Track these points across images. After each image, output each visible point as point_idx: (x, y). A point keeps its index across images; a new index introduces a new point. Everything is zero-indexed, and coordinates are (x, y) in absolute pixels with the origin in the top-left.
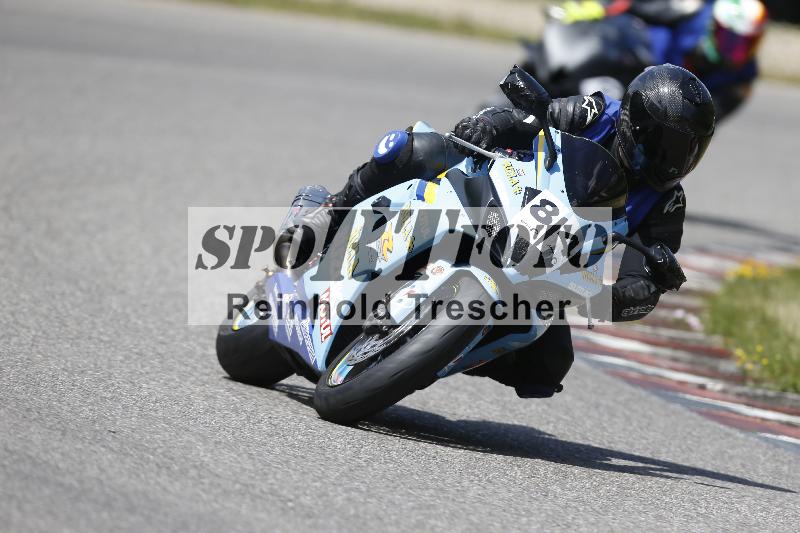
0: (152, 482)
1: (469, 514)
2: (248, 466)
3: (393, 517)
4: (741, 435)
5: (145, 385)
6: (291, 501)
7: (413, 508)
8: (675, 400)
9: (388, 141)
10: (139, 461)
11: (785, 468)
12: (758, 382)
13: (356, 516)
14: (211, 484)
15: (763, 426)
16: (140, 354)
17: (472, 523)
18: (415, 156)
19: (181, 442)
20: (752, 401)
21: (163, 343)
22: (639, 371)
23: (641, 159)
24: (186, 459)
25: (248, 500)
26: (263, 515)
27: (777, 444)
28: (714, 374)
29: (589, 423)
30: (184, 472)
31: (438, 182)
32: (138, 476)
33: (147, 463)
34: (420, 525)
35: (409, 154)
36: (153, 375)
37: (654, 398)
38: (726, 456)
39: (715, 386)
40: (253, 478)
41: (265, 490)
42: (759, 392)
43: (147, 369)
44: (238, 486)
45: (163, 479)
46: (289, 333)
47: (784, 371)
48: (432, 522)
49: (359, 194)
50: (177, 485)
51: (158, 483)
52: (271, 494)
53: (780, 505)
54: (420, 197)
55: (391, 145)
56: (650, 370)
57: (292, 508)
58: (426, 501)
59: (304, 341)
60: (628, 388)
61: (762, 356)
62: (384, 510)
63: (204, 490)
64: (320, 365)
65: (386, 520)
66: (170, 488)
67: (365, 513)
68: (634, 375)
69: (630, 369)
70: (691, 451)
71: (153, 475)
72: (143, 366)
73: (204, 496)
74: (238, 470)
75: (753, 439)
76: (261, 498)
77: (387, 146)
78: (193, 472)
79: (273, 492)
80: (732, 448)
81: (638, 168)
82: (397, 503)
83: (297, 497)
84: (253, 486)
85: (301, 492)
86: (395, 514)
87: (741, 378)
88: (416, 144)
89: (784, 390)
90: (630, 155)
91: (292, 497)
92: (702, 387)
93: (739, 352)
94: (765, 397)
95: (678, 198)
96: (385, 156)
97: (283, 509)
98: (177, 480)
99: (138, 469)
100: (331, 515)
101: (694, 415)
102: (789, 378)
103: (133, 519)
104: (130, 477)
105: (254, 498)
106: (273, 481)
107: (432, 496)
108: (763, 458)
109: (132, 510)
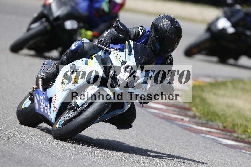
0: (10, 147)
1: (109, 159)
2: (41, 143)
3: (86, 159)
4: (194, 135)
5: (8, 117)
6: (54, 154)
7: (92, 157)
8: (174, 123)
9: (76, 44)
10: (7, 141)
11: (208, 145)
12: (200, 118)
13: (74, 159)
14: (29, 148)
15: (201, 132)
16: (7, 107)
17: (110, 161)
18: (84, 50)
19: (19, 135)
20: (198, 124)
21: (14, 104)
22: (162, 114)
23: (159, 47)
24: (21, 140)
25: (40, 154)
26: (45, 158)
27: (205, 138)
28: (186, 116)
29: (147, 131)
30: (20, 145)
31: (92, 59)
32: (6, 145)
33: (9, 142)
34: (94, 162)
35: (83, 48)
36: (11, 114)
37: (168, 123)
38: (190, 142)
39: (186, 119)
40: (42, 147)
41: (46, 150)
42: (200, 121)
43: (9, 112)
44: (37, 149)
45: (14, 147)
46: (42, 110)
47: (208, 115)
48: (98, 161)
49: (65, 63)
50: (18, 149)
51: (12, 148)
52: (47, 152)
53: (207, 157)
54: (86, 64)
55: (77, 46)
56: (166, 114)
57: (54, 156)
58: (96, 154)
59: (47, 112)
60: (159, 120)
61: (201, 110)
62: (83, 157)
63: (27, 150)
64: (53, 120)
65: (84, 160)
66: (16, 149)
67: (77, 158)
68: (161, 116)
69: (160, 114)
70: (179, 140)
71: (11, 145)
72: (8, 111)
73: (27, 152)
74: (37, 144)
75: (198, 136)
76: (45, 153)
77: (75, 46)
78: (23, 145)
79: (48, 151)
80: (192, 139)
81: (157, 50)
82: (87, 155)
83: (56, 153)
84: (42, 149)
85: (57, 151)
86: (86, 158)
87: (194, 117)
88: (85, 45)
89: (208, 121)
90: (155, 46)
91: (54, 153)
92: (182, 120)
93: (194, 109)
94: (202, 123)
95: (170, 58)
96: (75, 49)
97: (51, 157)
98: (18, 147)
99: (6, 143)
100: (67, 159)
101: (180, 128)
102: (209, 117)
103: (4, 159)
104: (4, 146)
105: (42, 153)
106: (48, 148)
107: (98, 153)
108: (201, 142)
109: (4, 156)
